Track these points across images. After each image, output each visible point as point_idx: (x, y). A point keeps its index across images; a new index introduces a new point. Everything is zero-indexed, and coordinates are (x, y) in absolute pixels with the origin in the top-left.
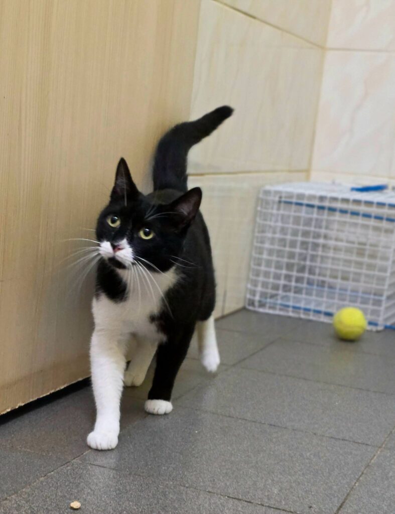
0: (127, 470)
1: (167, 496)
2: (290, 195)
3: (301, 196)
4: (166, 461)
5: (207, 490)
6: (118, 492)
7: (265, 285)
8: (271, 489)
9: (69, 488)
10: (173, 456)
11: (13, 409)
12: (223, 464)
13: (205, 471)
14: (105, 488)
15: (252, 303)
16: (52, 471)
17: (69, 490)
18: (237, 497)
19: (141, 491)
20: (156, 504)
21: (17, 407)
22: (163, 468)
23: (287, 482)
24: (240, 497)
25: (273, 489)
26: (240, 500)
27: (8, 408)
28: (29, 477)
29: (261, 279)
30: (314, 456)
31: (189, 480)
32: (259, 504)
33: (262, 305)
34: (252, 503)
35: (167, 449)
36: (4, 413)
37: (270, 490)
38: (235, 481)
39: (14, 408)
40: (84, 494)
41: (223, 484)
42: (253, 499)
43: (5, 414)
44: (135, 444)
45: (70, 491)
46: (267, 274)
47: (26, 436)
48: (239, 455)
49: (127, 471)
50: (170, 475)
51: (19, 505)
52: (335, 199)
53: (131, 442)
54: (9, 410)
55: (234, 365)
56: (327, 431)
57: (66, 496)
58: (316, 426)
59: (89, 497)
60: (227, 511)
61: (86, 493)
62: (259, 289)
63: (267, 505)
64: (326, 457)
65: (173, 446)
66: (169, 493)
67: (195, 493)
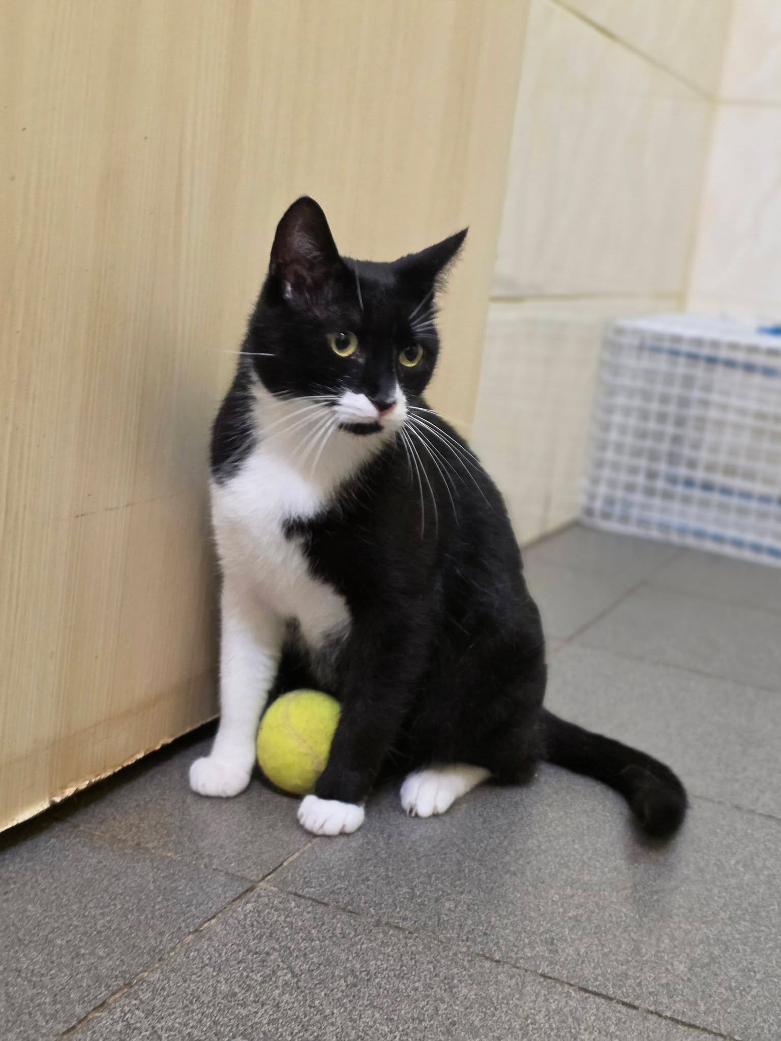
0: (373, 912)
1: (454, 990)
2: (659, 337)
3: (677, 339)
4: (452, 884)
5: (540, 971)
6: (350, 979)
7: (612, 484)
8: (672, 965)
9: (244, 969)
10: (467, 871)
11: (148, 753)
12: (569, 891)
13: (532, 914)
14: (322, 967)
15: (589, 512)
16: (213, 917)
17: (245, 974)
18: (604, 993)
19: (401, 977)
20: (431, 1018)
21: (158, 747)
22: (447, 905)
23: (701, 942)
24: (611, 992)
25: (676, 963)
26: (611, 999)
27: (138, 752)
28: (161, 934)
29: (606, 473)
30: (744, 866)
31: (501, 941)
32: (652, 1013)
33: (606, 516)
34: (635, 1008)
35: (455, 850)
36: (130, 763)
37: (669, 967)
38: (596, 942)
39: (152, 750)
40: (277, 987)
41: (571, 951)
42: (638, 997)
43: (132, 764)
44: (390, 836)
45: (247, 976)
46: (616, 466)
47: (171, 815)
48: (598, 864)
49: (372, 916)
50: (461, 926)
51: (128, 1026)
52: (734, 346)
53: (382, 833)
54: (140, 756)
55: (570, 640)
56: (758, 799)
57: (235, 994)
58: (737, 786)
59: (286, 997)
60: (585, 1036)
61: (280, 983)
62: (602, 490)
63: (669, 1014)
64: (768, 868)
65: (465, 841)
66: (460, 981)
67: (514, 981)
